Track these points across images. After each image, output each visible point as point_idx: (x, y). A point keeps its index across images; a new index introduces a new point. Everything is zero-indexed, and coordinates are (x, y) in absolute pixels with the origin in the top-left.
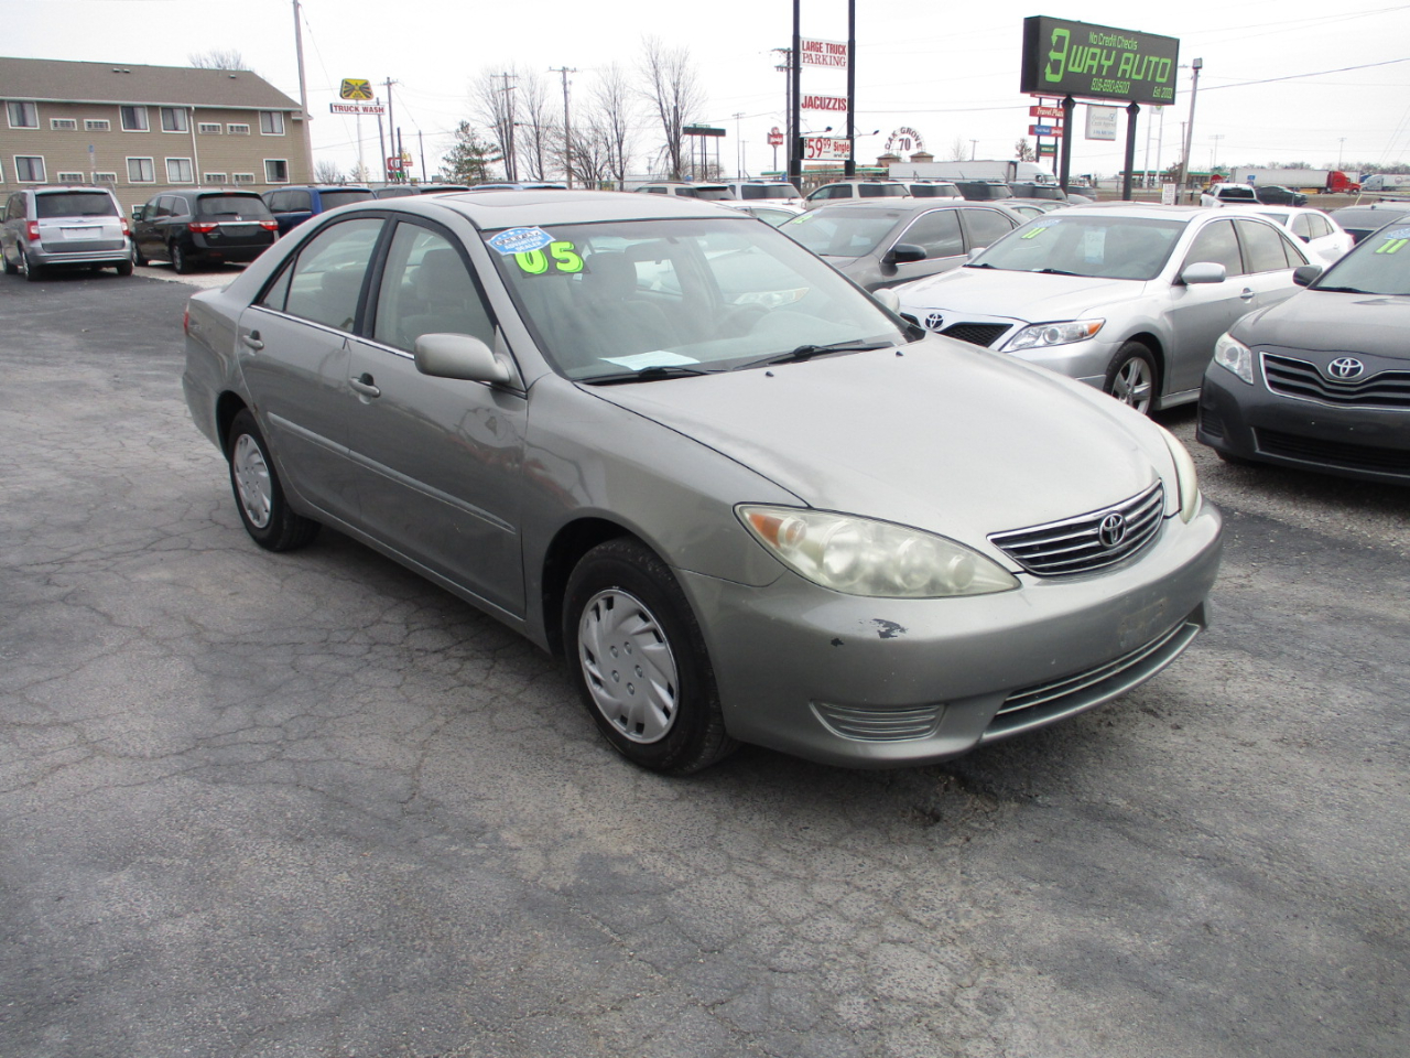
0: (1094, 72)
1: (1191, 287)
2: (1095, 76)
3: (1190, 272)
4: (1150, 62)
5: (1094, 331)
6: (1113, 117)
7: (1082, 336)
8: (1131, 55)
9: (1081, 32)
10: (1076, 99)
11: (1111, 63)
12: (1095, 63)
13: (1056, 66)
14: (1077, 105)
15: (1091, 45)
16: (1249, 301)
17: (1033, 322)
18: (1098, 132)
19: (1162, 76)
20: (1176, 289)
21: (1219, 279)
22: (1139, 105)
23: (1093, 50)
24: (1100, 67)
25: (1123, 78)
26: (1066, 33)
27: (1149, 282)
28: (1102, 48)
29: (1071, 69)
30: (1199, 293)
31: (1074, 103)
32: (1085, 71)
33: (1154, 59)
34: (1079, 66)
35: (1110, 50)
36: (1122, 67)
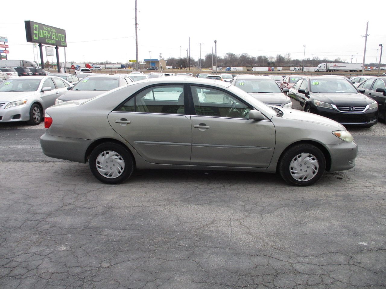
0: (46, 37)
1: (45, 92)
2: (46, 38)
3: (44, 89)
4: (59, 36)
5: (25, 102)
6: (52, 50)
7: (23, 104)
8: (55, 33)
9: (41, 26)
10: (43, 45)
11: (50, 35)
12: (46, 35)
13: (36, 35)
14: (43, 46)
15: (44, 30)
16: (58, 94)
17: (11, 102)
18: (49, 54)
19: (63, 39)
20: (42, 93)
21: (50, 90)
22: (59, 47)
23: (45, 31)
24: (48, 36)
25: (53, 39)
26: (37, 26)
27: (36, 92)
28: (47, 31)
29: (40, 36)
30: (47, 93)
31: (42, 46)
32: (44, 37)
33: (60, 35)
34: (42, 35)
35: (49, 32)
36: (53, 36)
